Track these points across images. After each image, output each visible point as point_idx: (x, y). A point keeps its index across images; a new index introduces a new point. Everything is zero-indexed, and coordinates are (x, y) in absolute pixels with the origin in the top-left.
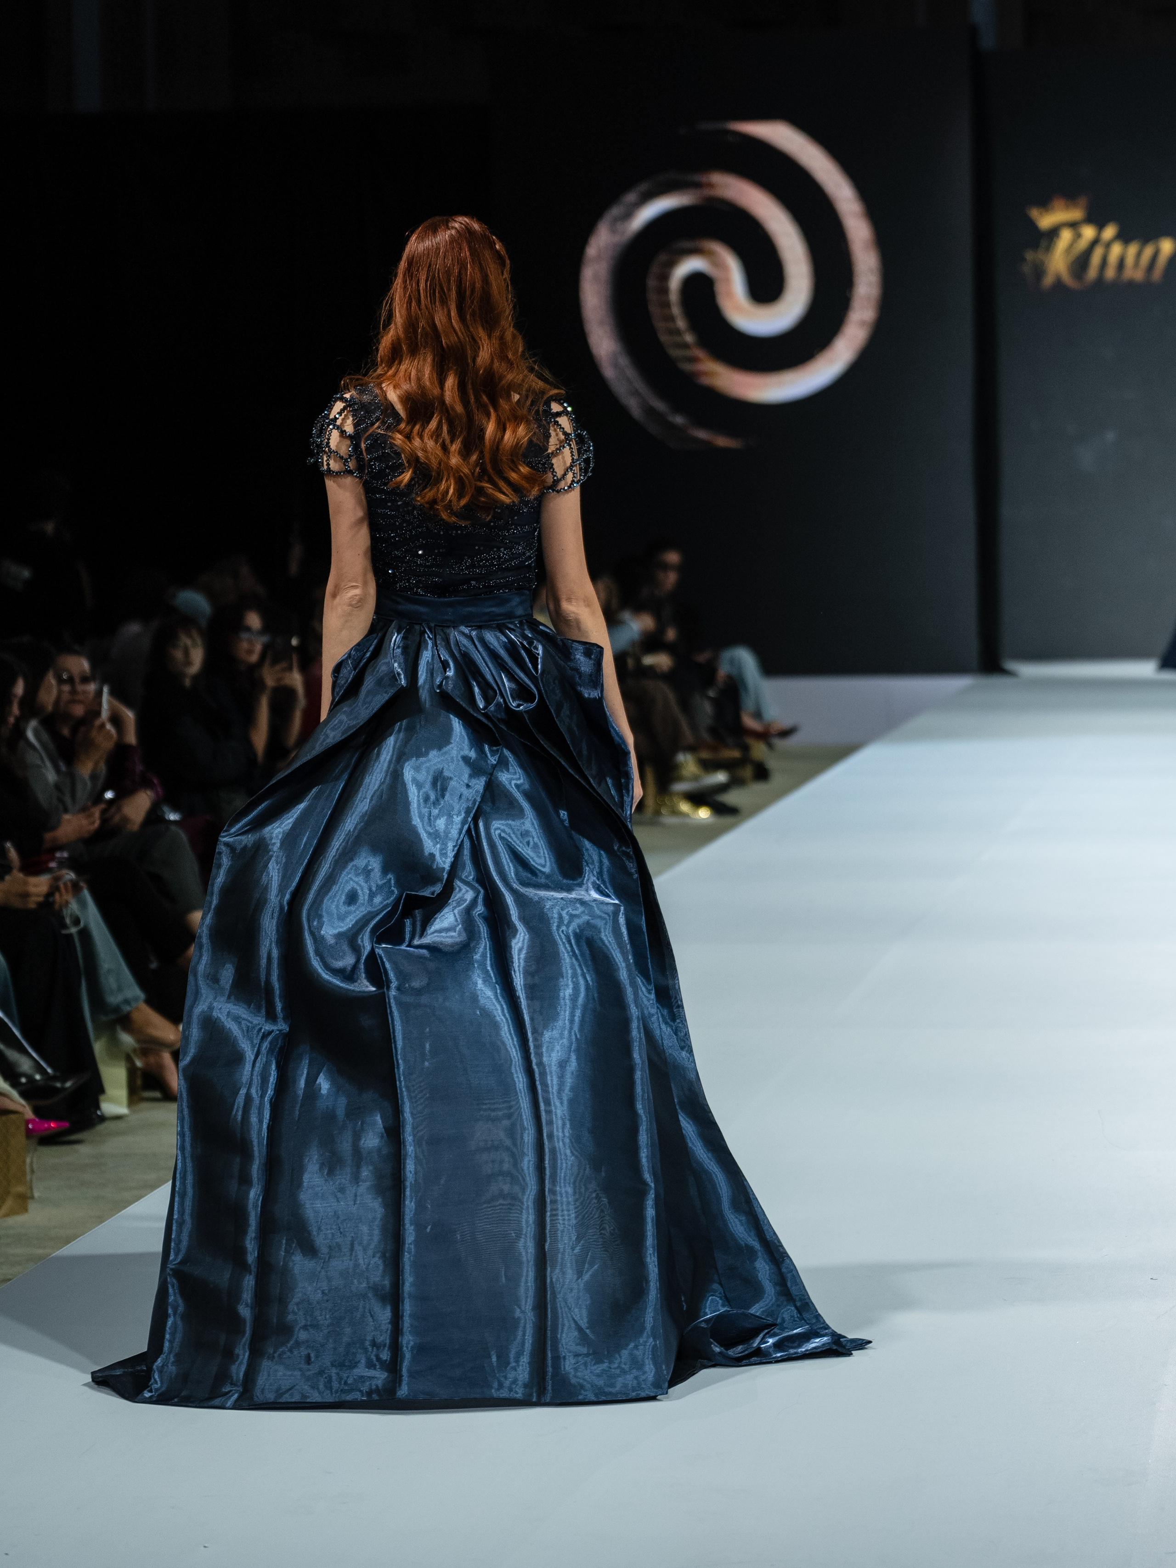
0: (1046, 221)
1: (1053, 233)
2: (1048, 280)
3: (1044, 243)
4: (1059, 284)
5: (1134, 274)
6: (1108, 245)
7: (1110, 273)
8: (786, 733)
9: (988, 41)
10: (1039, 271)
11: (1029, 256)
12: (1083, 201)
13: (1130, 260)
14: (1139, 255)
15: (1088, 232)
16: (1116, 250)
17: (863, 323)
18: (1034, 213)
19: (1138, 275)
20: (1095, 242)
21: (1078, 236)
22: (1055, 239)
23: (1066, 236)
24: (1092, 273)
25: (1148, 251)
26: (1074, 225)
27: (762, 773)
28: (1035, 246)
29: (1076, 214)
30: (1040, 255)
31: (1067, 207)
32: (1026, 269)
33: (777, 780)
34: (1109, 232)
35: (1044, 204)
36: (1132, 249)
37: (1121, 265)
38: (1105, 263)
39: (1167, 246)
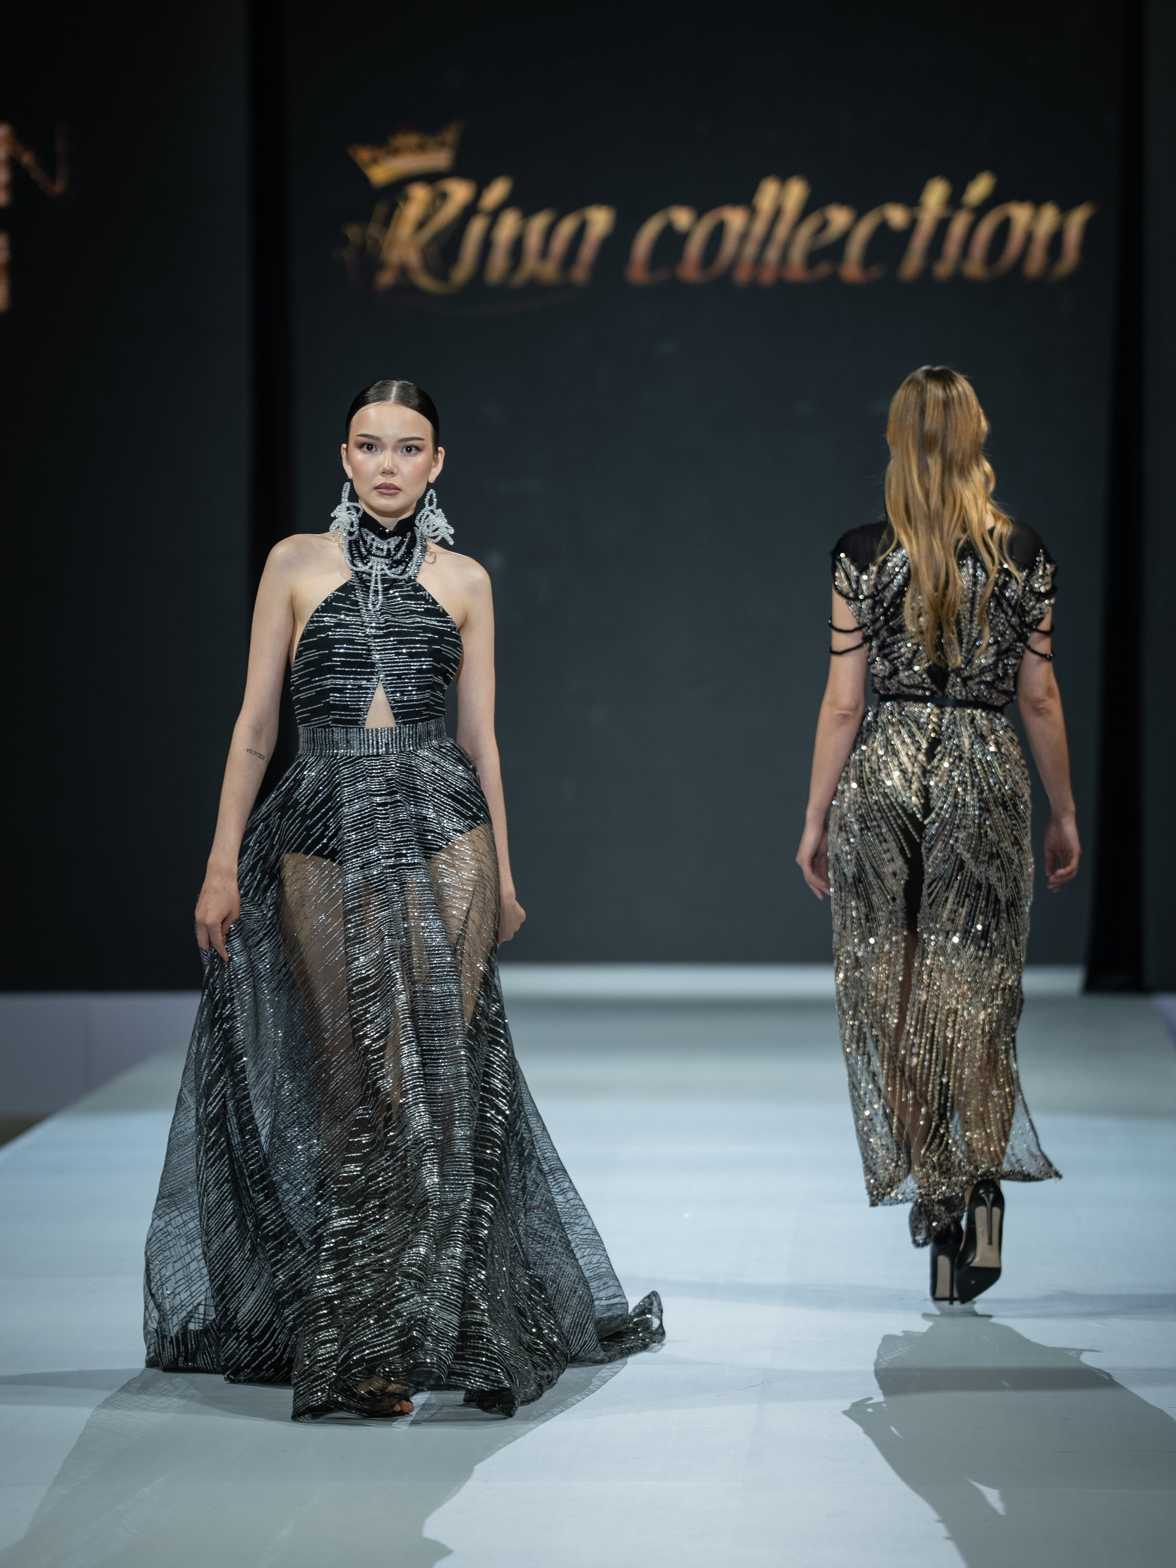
0: (383, 170)
1: (396, 192)
2: (386, 278)
3: (380, 210)
4: (405, 284)
5: (540, 268)
6: (495, 215)
7: (498, 266)
10: (371, 261)
11: (352, 232)
12: (450, 135)
13: (534, 241)
14: (549, 233)
15: (459, 192)
16: (509, 224)
18: (363, 155)
19: (549, 271)
20: (470, 210)
21: (443, 197)
22: (401, 204)
23: (418, 197)
24: (466, 266)
25: (566, 229)
26: (434, 179)
28: (365, 218)
29: (437, 159)
30: (373, 230)
31: (421, 148)
32: (348, 255)
34: (498, 191)
35: (382, 139)
36: (539, 223)
37: (518, 246)
38: (487, 244)
39: (600, 220)
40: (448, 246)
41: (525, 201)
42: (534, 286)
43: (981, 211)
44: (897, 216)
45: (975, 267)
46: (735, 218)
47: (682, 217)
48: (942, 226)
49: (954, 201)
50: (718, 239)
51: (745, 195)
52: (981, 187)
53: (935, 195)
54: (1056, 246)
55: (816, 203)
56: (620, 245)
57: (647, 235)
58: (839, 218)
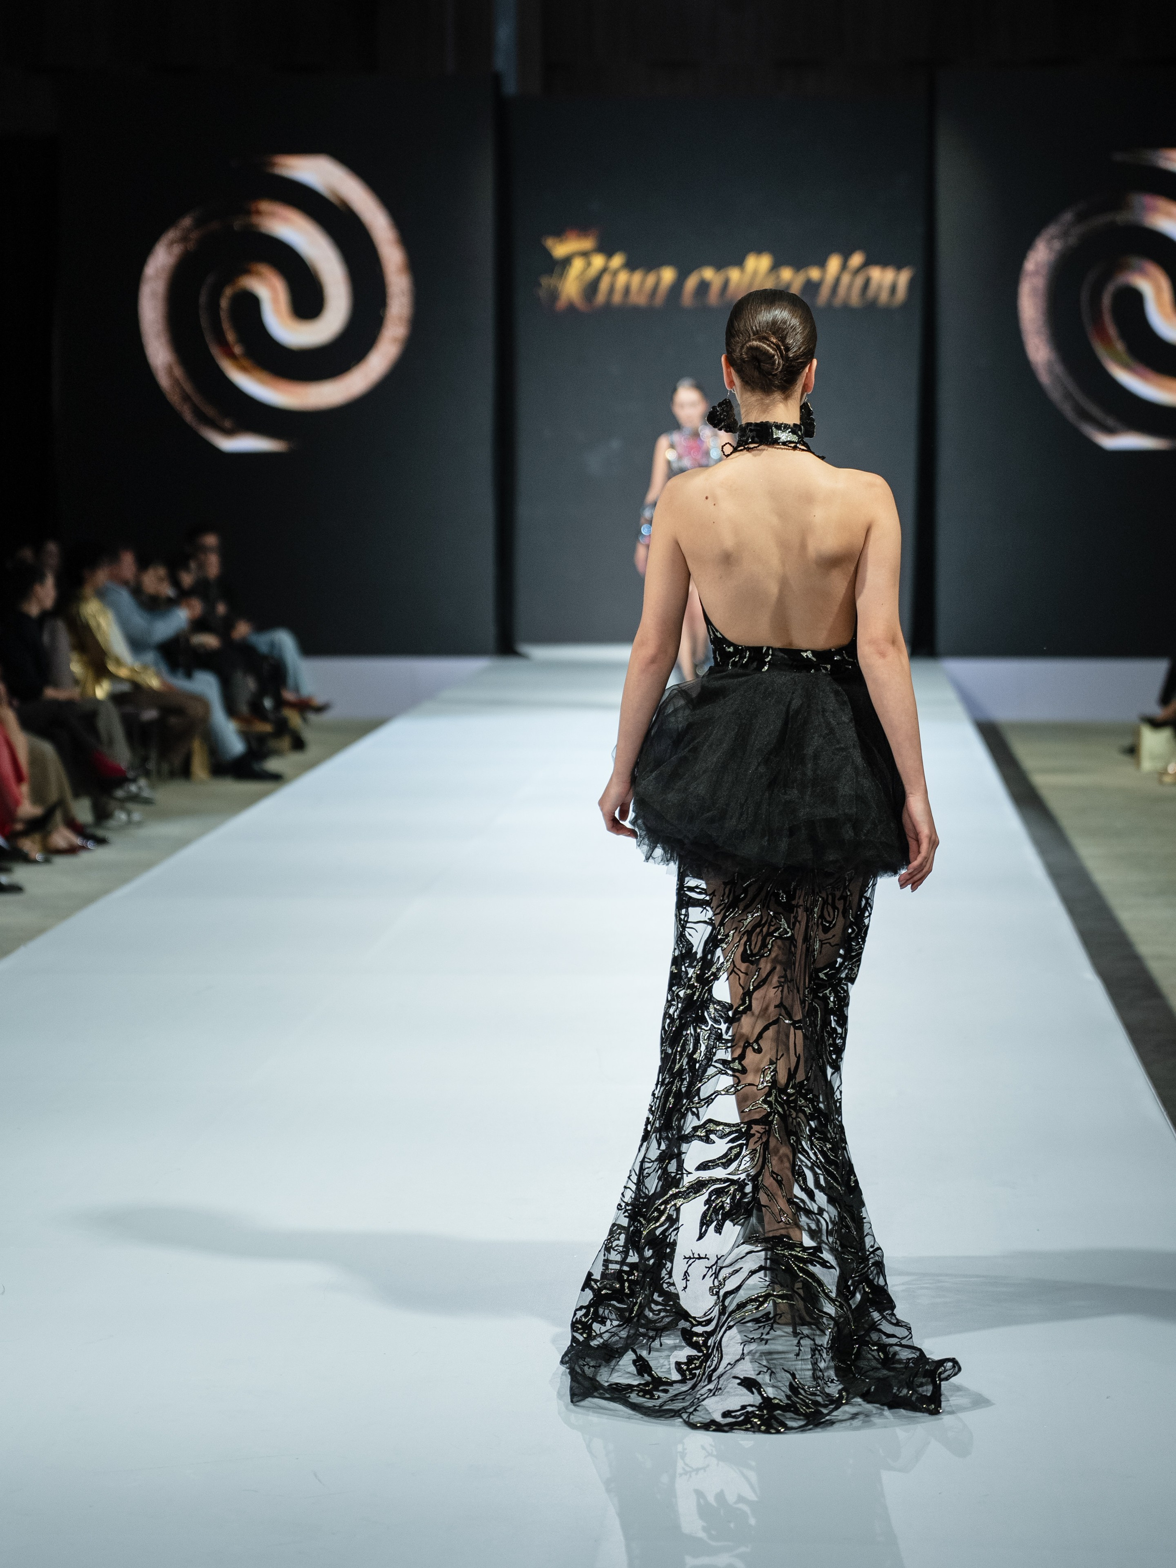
0: (560, 249)
1: (566, 262)
2: (562, 303)
3: (558, 271)
4: (571, 308)
5: (639, 299)
6: (615, 273)
7: (617, 298)
8: (320, 709)
9: (510, 87)
10: (554, 295)
11: (545, 281)
12: (594, 232)
13: (635, 286)
14: (642, 283)
15: (598, 261)
16: (623, 278)
17: (395, 340)
18: (549, 243)
19: (642, 301)
20: (604, 270)
21: (589, 264)
22: (568, 267)
23: (578, 265)
24: (601, 297)
25: (651, 280)
26: (585, 254)
27: (299, 744)
29: (586, 244)
30: (555, 281)
31: (580, 238)
32: (542, 294)
33: (312, 751)
34: (617, 261)
35: (559, 233)
36: (637, 277)
37: (627, 290)
38: (612, 289)
39: (668, 275)
40: (592, 288)
41: (631, 266)
42: (636, 310)
43: (856, 272)
44: (814, 274)
45: (855, 299)
46: (734, 274)
47: (708, 273)
48: (837, 281)
49: (844, 266)
50: (726, 284)
51: (739, 262)
52: (857, 259)
53: (834, 264)
54: (893, 289)
55: (775, 267)
56: (677, 287)
57: (691, 283)
58: (786, 274)
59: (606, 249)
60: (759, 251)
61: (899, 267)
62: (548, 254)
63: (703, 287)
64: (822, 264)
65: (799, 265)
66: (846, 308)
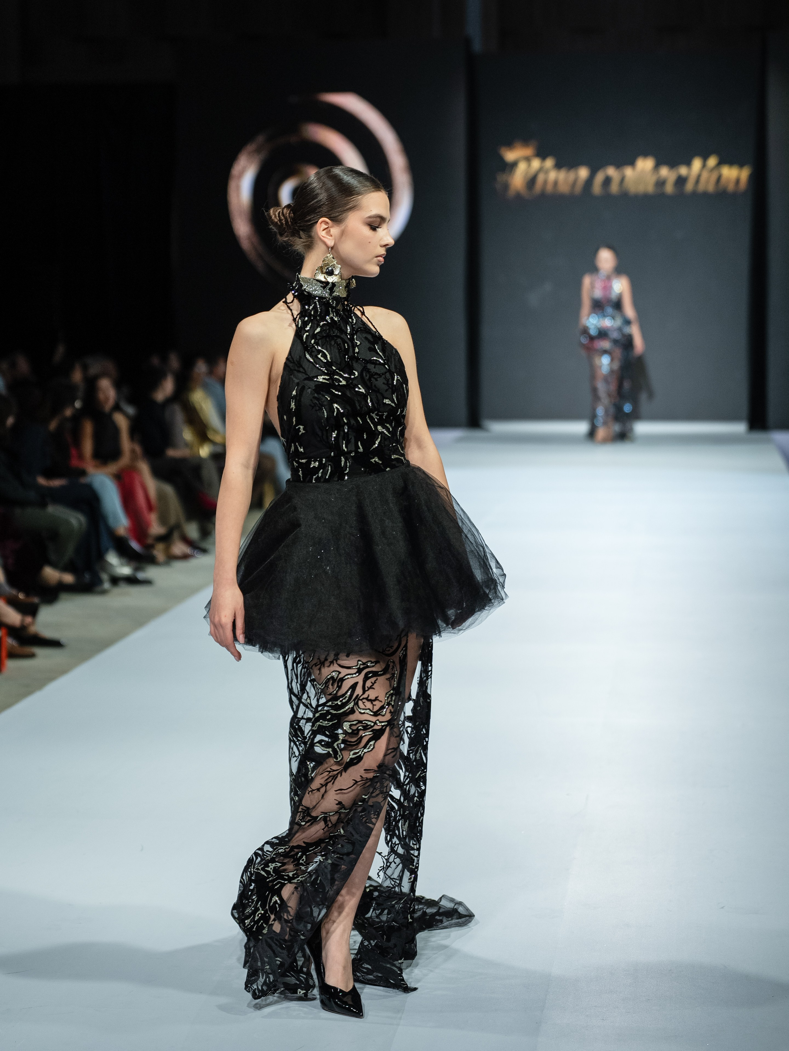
0: (510, 156)
1: (514, 165)
2: (511, 193)
3: (508, 170)
4: (518, 196)
5: (564, 188)
6: (547, 172)
7: (549, 189)
9: (477, 46)
10: (506, 186)
11: (500, 177)
12: (533, 144)
13: (561, 180)
14: (566, 178)
15: (536, 164)
16: (553, 175)
18: (503, 151)
19: (566, 190)
20: (541, 169)
21: (529, 165)
22: (516, 167)
23: (522, 167)
24: (538, 188)
25: (571, 176)
26: (528, 159)
29: (528, 151)
30: (506, 177)
31: (524, 148)
32: (498, 185)
34: (549, 163)
35: (510, 144)
36: (563, 174)
37: (556, 183)
38: (545, 182)
39: (583, 173)
40: (531, 182)
41: (558, 166)
43: (712, 170)
44: (683, 171)
45: (711, 188)
46: (629, 172)
47: (611, 171)
48: (699, 177)
49: (704, 166)
50: (622, 180)
51: (632, 163)
52: (712, 161)
53: (697, 164)
54: (738, 181)
55: (657, 166)
56: (589, 182)
57: (600, 178)
58: (664, 171)
59: (542, 154)
60: (646, 154)
61: (741, 165)
62: (501, 160)
63: (607, 181)
64: (688, 163)
65: (673, 165)
66: (705, 195)
